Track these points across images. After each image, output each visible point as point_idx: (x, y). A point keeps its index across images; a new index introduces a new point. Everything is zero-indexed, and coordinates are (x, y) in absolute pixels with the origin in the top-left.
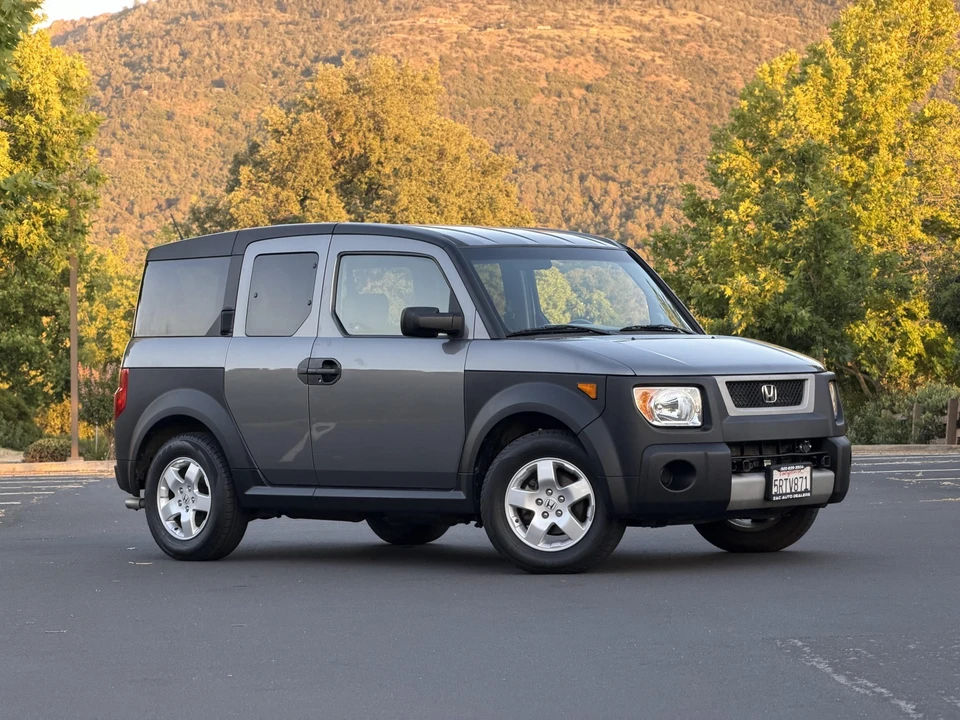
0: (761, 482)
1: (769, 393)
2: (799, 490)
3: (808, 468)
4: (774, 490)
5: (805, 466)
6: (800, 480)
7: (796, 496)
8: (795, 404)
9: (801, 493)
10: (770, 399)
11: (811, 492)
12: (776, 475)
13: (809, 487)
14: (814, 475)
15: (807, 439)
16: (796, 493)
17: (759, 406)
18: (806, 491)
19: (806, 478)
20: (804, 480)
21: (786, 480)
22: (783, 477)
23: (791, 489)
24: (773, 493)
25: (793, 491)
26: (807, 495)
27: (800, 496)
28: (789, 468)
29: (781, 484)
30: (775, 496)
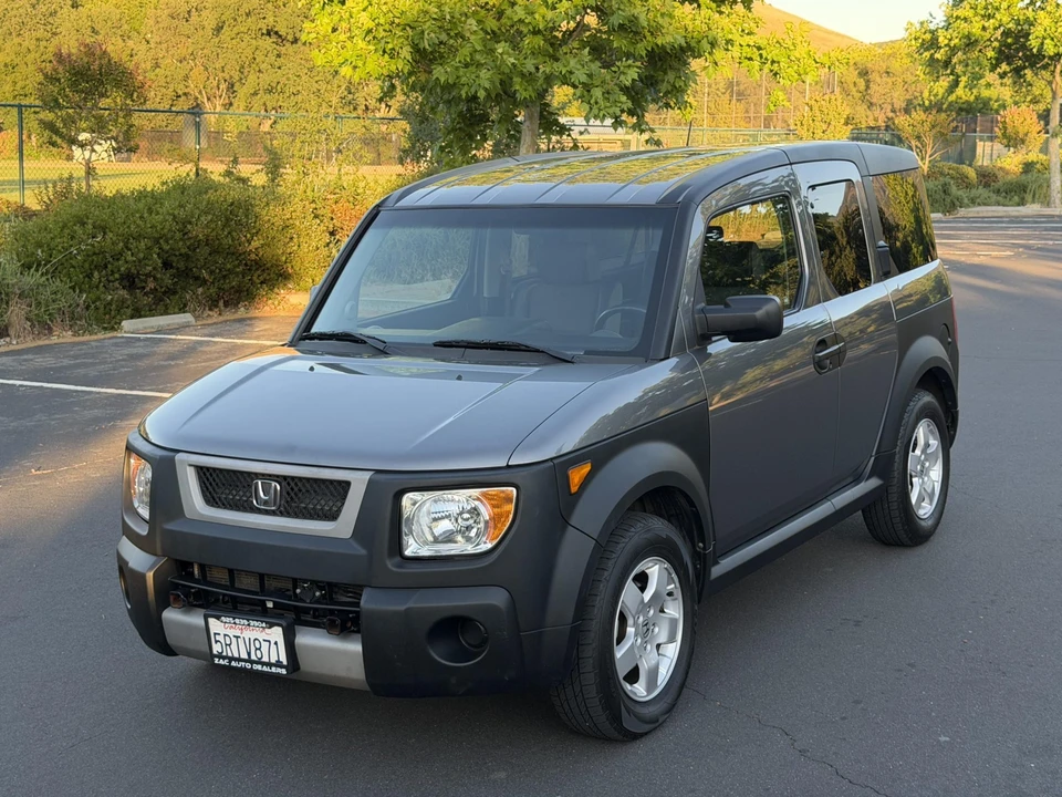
2: (265, 659)
5: (271, 625)
6: (265, 644)
9: (269, 664)
12: (216, 626)
13: (283, 659)
16: (259, 663)
18: (278, 664)
19: (276, 643)
20: (273, 647)
21: (237, 637)
22: (231, 633)
23: (249, 654)
24: (215, 652)
25: (253, 657)
26: (279, 670)
27: (265, 669)
28: (237, 621)
29: (228, 642)
30: (216, 656)
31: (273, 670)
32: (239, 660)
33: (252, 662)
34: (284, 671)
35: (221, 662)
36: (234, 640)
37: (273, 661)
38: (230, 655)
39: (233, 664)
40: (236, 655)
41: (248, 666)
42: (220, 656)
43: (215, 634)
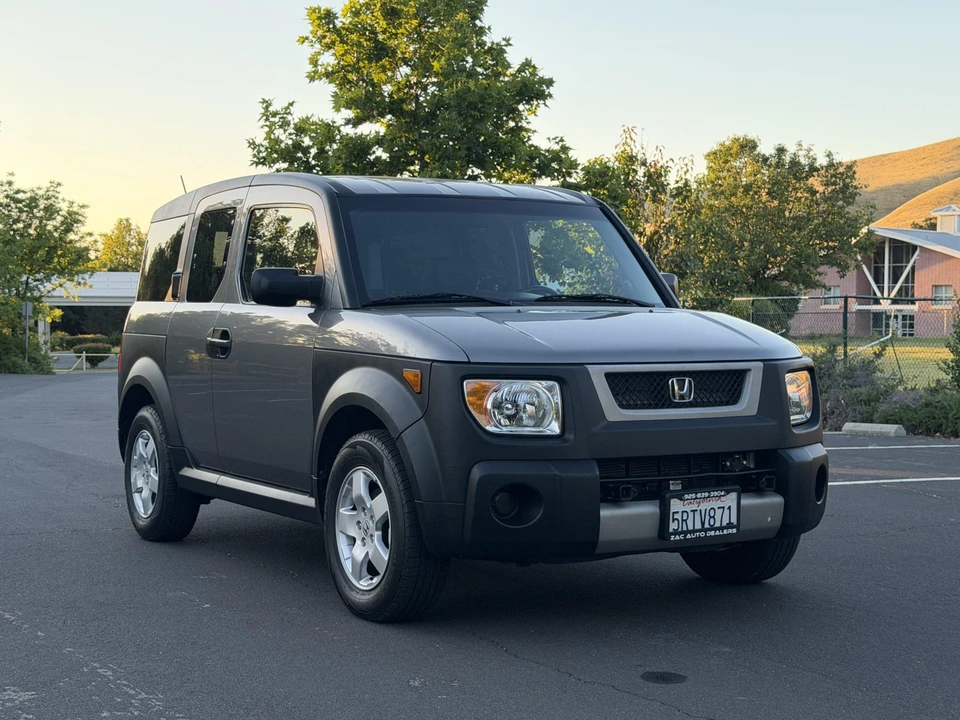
0: (650, 515)
1: (681, 388)
2: (718, 525)
3: (734, 495)
4: (673, 526)
5: (728, 492)
6: (720, 511)
7: (712, 533)
8: (727, 404)
9: (721, 528)
10: (682, 397)
11: (737, 527)
12: (676, 505)
13: (734, 520)
14: (745, 502)
15: (738, 453)
16: (712, 528)
17: (663, 407)
18: (730, 525)
19: (729, 508)
20: (727, 512)
21: (694, 511)
22: (688, 508)
23: (703, 524)
24: (671, 530)
25: (707, 526)
26: (730, 531)
27: (718, 533)
28: (699, 495)
29: (685, 518)
30: (673, 534)
31: (725, 532)
32: (694, 531)
33: (706, 530)
34: (734, 531)
35: (677, 538)
36: (691, 515)
37: (724, 524)
38: (685, 529)
39: (689, 536)
40: (691, 528)
41: (702, 534)
42: (676, 533)
43: (674, 513)
